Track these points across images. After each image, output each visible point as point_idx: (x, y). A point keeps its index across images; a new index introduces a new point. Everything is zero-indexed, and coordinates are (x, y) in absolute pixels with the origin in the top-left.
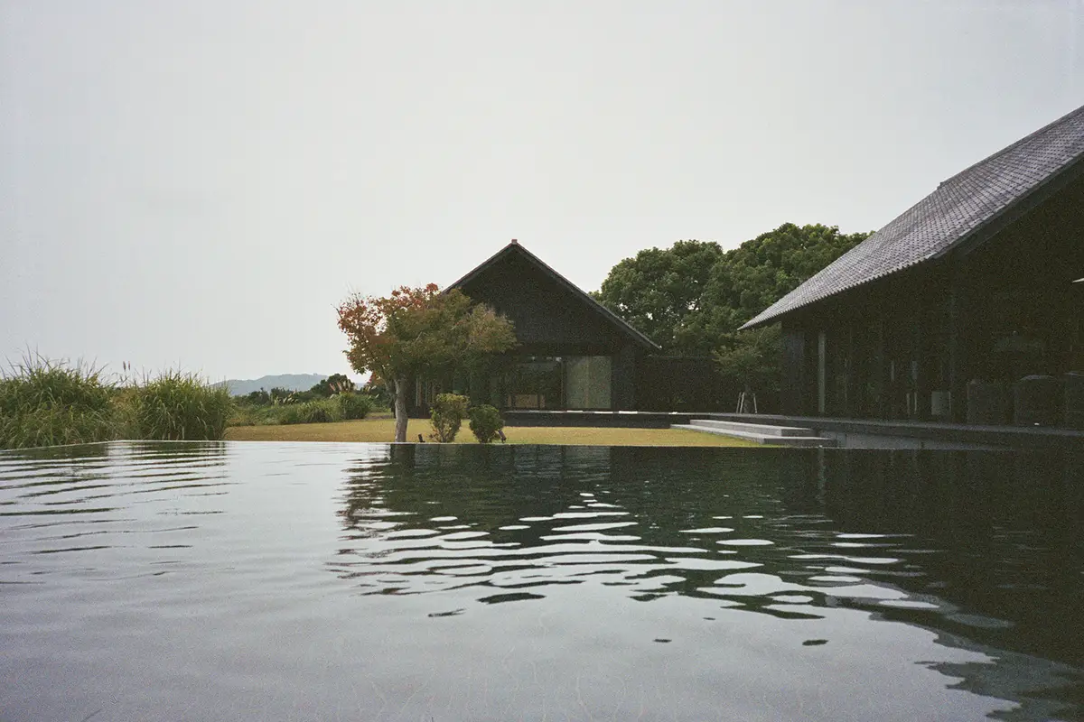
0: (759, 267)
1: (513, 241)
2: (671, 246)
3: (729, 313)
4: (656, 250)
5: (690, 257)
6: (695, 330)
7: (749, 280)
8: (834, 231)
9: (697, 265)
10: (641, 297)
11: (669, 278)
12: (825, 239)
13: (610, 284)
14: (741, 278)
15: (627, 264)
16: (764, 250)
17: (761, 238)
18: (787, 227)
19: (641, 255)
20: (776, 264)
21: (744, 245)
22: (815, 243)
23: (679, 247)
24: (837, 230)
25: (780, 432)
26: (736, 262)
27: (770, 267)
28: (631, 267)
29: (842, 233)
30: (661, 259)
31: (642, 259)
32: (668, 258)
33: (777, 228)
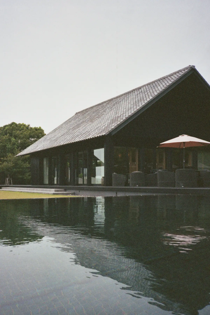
0: (5, 136)
7: (2, 140)
8: (29, 126)
12: (26, 128)
16: (6, 130)
17: (5, 126)
18: (13, 123)
20: (11, 135)
22: (23, 129)
25: (54, 191)
27: (9, 136)
29: (31, 127)
33: (10, 123)
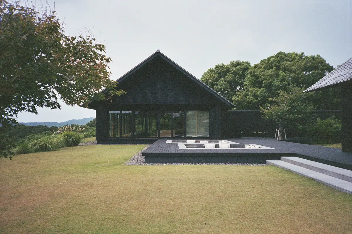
0: (271, 70)
1: (157, 50)
2: (229, 63)
3: (257, 91)
4: (223, 65)
5: (238, 67)
6: (242, 98)
7: (267, 76)
9: (241, 71)
10: (217, 85)
11: (229, 77)
13: (203, 80)
14: (263, 75)
15: (211, 71)
16: (272, 63)
17: (270, 58)
18: (281, 53)
19: (217, 67)
20: (278, 68)
21: (262, 62)
22: (295, 59)
23: (233, 64)
24: (303, 54)
26: (259, 68)
27: (276, 70)
28: (213, 72)
29: (306, 55)
30: (226, 68)
31: (217, 68)
32: (229, 68)
